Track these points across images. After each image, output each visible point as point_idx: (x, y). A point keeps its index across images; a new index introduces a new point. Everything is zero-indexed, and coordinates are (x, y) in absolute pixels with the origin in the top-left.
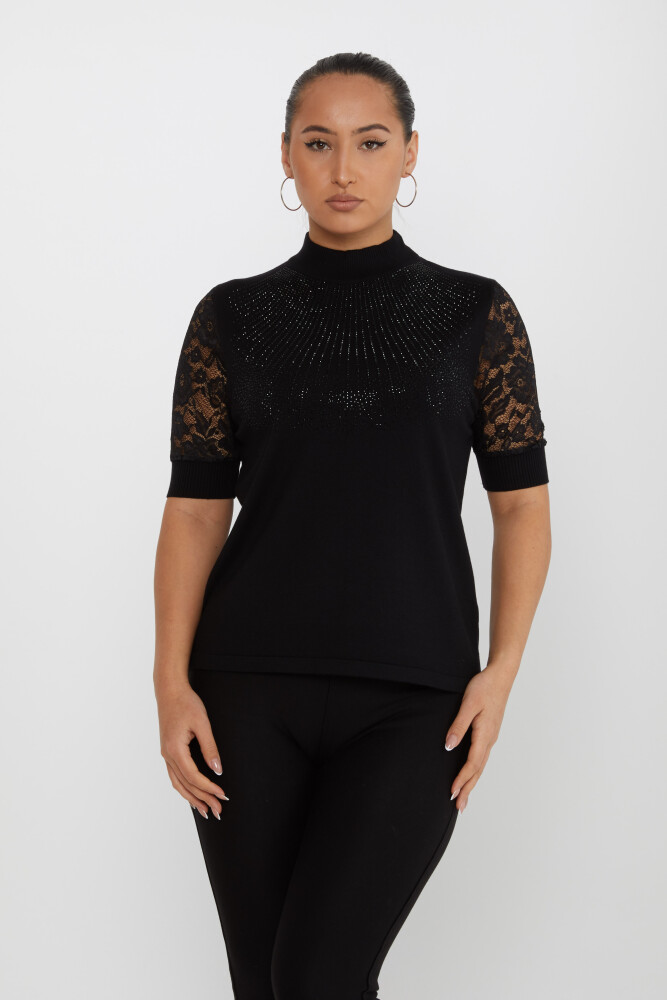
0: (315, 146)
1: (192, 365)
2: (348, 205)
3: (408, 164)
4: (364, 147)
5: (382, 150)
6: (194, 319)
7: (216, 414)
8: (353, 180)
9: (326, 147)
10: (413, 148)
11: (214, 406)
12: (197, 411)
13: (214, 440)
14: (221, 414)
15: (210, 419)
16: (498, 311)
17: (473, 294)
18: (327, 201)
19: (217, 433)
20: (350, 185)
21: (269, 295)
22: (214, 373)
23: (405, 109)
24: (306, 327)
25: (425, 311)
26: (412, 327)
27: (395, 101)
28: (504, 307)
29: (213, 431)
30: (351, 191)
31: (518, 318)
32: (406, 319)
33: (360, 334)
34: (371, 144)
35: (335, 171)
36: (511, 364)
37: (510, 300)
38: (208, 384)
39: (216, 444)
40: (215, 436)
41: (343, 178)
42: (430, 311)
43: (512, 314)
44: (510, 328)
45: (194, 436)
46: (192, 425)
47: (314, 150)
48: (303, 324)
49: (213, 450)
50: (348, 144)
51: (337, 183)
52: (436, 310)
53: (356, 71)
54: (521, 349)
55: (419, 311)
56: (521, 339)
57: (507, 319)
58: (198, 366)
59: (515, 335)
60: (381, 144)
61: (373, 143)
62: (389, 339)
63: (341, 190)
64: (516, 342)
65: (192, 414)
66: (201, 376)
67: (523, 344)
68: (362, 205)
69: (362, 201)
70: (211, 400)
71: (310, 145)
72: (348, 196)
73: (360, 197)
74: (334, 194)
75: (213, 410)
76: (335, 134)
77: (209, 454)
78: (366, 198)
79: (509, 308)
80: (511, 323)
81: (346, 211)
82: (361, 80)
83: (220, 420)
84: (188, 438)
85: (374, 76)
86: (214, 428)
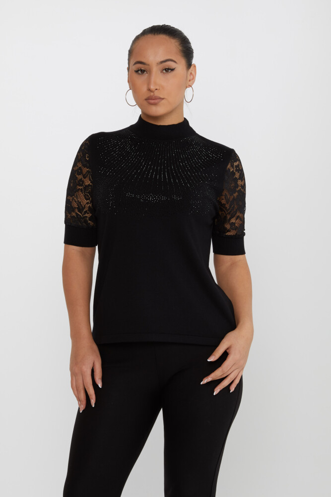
0: (140, 72)
1: (77, 176)
2: (156, 101)
3: (190, 81)
4: (164, 71)
5: (173, 73)
6: (79, 152)
7: (88, 203)
8: (158, 88)
9: (145, 72)
10: (193, 73)
11: (87, 199)
12: (78, 201)
13: (87, 217)
14: (90, 203)
15: (85, 207)
16: (232, 166)
17: (221, 156)
18: (146, 100)
19: (88, 213)
20: (156, 91)
21: (117, 143)
22: (87, 182)
23: (187, 52)
24: (134, 161)
25: (195, 160)
26: (188, 168)
27: (180, 48)
28: (236, 164)
29: (86, 212)
30: (157, 94)
31: (242, 170)
32: (185, 164)
33: (161, 168)
34: (168, 70)
35: (149, 84)
36: (236, 194)
37: (239, 161)
38: (84, 187)
39: (88, 219)
40: (86, 215)
41: (152, 87)
42: (198, 161)
43: (239, 168)
44: (237, 175)
45: (76, 213)
46: (75, 208)
47: (139, 74)
48: (132, 160)
49: (86, 222)
50: (155, 70)
51: (149, 90)
52: (201, 161)
53: (160, 33)
54: (242, 186)
55: (192, 160)
56: (242, 181)
57: (236, 170)
58: (80, 177)
59: (239, 179)
60: (172, 70)
61: (169, 69)
62: (176, 172)
63: (152, 94)
64: (240, 182)
65: (76, 202)
66: (81, 183)
67: (242, 183)
68: (163, 101)
69: (163, 99)
70: (85, 196)
71: (137, 71)
72: (156, 97)
73: (162, 97)
74: (149, 95)
75: (86, 201)
76: (149, 65)
77: (84, 224)
78: (165, 97)
79: (238, 165)
80: (238, 172)
81: (155, 104)
82: (163, 37)
83: (89, 207)
84: (74, 214)
85: (169, 35)
86: (87, 211)
